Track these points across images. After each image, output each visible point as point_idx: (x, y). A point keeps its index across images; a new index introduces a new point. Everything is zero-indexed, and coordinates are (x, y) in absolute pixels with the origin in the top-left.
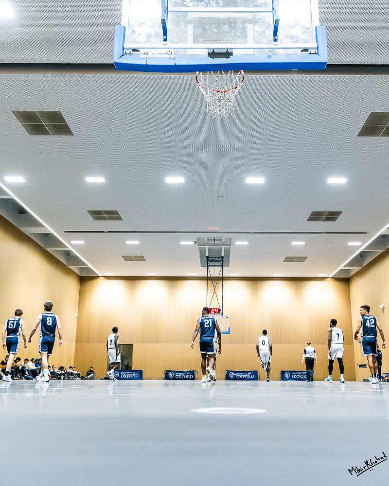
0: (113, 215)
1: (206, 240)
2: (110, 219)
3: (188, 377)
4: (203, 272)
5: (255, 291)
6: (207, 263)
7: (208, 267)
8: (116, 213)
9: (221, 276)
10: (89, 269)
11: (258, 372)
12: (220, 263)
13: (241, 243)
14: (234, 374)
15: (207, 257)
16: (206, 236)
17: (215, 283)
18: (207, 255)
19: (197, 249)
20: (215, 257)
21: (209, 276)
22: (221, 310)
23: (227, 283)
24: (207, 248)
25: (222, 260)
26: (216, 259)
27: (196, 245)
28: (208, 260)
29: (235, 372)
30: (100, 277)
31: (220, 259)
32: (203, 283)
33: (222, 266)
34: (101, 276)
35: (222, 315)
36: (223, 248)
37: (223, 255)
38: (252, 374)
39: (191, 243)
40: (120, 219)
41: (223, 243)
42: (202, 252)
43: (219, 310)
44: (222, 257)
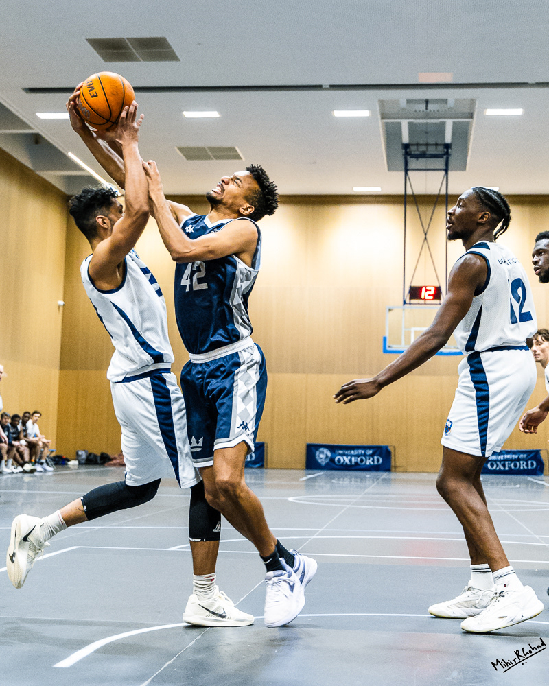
0: (154, 49)
1: (403, 104)
2: (147, 58)
4: (394, 184)
6: (406, 163)
7: (406, 171)
8: (161, 43)
9: (443, 192)
12: (440, 163)
13: (500, 111)
15: (406, 146)
16: (402, 96)
17: (426, 211)
18: (406, 139)
19: (378, 126)
20: (427, 145)
21: (409, 192)
24: (405, 125)
25: (447, 153)
26: (432, 150)
28: (406, 154)
31: (441, 150)
32: (395, 211)
33: (446, 171)
36: (449, 124)
37: (448, 139)
39: (365, 113)
41: (450, 109)
42: (392, 133)
43: (438, 291)
44: (447, 146)
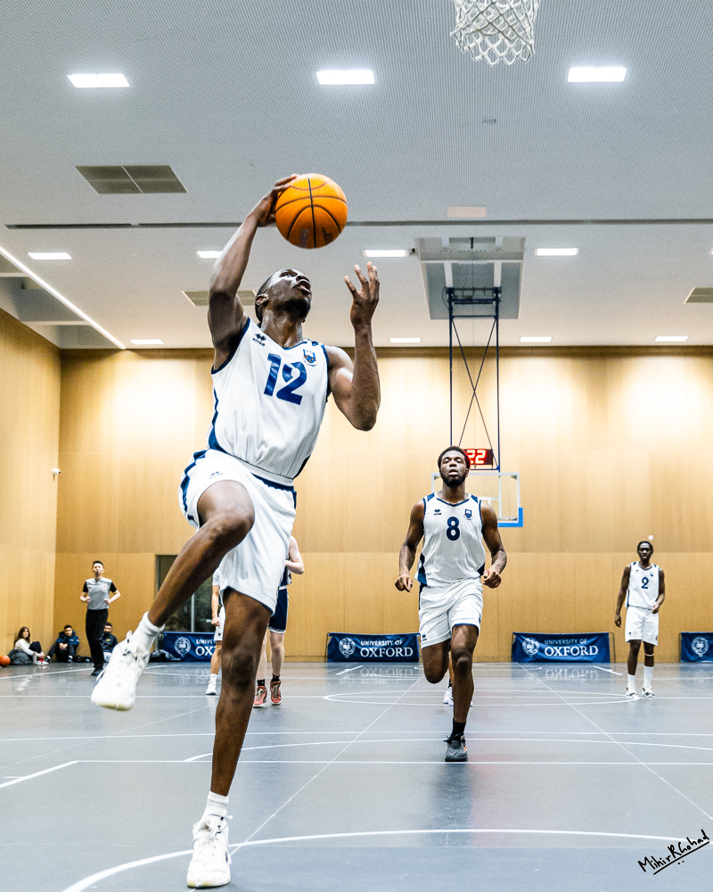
0: (157, 179)
1: (446, 243)
2: (149, 188)
3: (398, 652)
4: (437, 334)
5: (599, 391)
6: (451, 309)
7: (451, 318)
8: (164, 171)
9: (493, 343)
10: (87, 331)
11: (610, 636)
12: (489, 309)
13: (553, 251)
14: (537, 644)
15: (450, 291)
16: (444, 233)
17: (475, 365)
18: (449, 284)
19: (417, 268)
20: (474, 289)
21: (455, 343)
22: (495, 453)
23: (511, 366)
24: (448, 265)
25: (497, 300)
26: (479, 295)
27: (414, 258)
28: (451, 300)
29: (541, 638)
30: (118, 350)
31: (489, 295)
32: (439, 367)
33: (496, 318)
34: (123, 347)
35: (498, 468)
36: (498, 265)
37: (497, 283)
38: (592, 644)
39: (402, 253)
40: (177, 187)
41: (498, 249)
42: (434, 277)
43: (489, 454)
44: (497, 291)
